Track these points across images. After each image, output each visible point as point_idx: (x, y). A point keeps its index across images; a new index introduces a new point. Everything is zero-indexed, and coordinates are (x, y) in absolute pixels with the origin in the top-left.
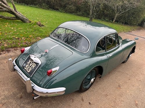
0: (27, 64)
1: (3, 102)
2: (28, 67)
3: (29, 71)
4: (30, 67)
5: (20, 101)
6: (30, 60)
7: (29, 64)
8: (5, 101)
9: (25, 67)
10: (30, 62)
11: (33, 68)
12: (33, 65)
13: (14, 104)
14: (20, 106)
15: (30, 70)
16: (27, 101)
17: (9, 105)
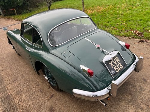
0: (113, 69)
1: (145, 107)
2: (117, 67)
3: (121, 67)
4: (118, 64)
5: (136, 94)
6: (109, 63)
7: (114, 66)
8: (143, 106)
9: (116, 71)
10: (111, 64)
11: (120, 61)
12: (117, 60)
13: (141, 97)
14: (141, 92)
15: (121, 65)
16: (132, 89)
17: (146, 100)
